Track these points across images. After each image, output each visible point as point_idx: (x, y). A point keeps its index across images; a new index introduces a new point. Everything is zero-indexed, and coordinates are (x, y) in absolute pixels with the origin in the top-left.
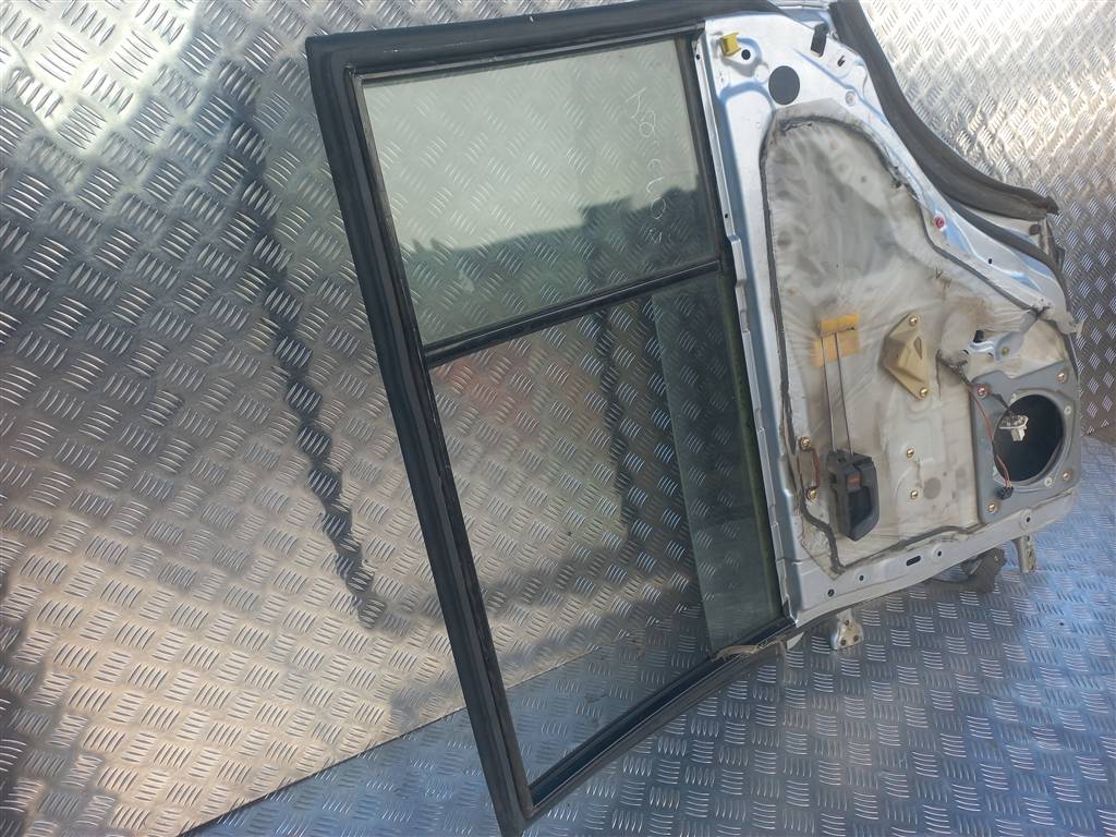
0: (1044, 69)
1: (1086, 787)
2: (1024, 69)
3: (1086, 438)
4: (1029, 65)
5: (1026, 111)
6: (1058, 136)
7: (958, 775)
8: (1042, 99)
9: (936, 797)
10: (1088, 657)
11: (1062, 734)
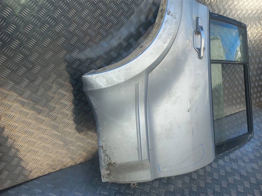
0: (256, 18)
1: (245, 188)
2: (251, 18)
3: (256, 107)
4: (252, 17)
5: (250, 28)
6: (257, 35)
7: (216, 183)
8: (254, 26)
9: (211, 187)
10: (249, 158)
11: (241, 176)
